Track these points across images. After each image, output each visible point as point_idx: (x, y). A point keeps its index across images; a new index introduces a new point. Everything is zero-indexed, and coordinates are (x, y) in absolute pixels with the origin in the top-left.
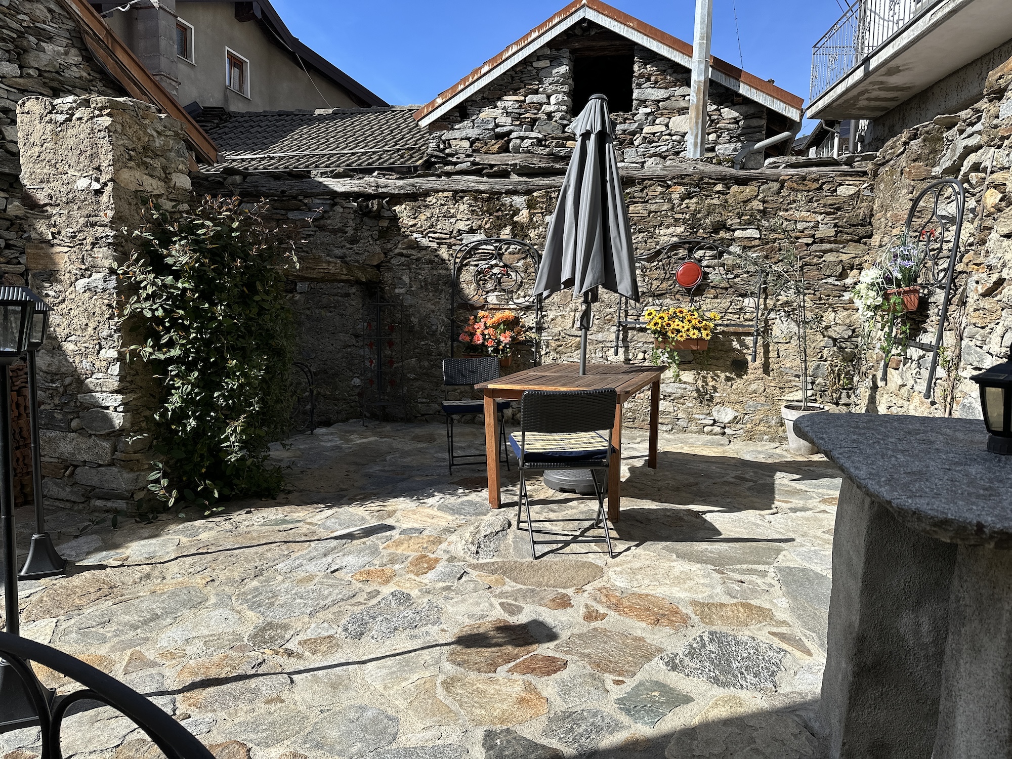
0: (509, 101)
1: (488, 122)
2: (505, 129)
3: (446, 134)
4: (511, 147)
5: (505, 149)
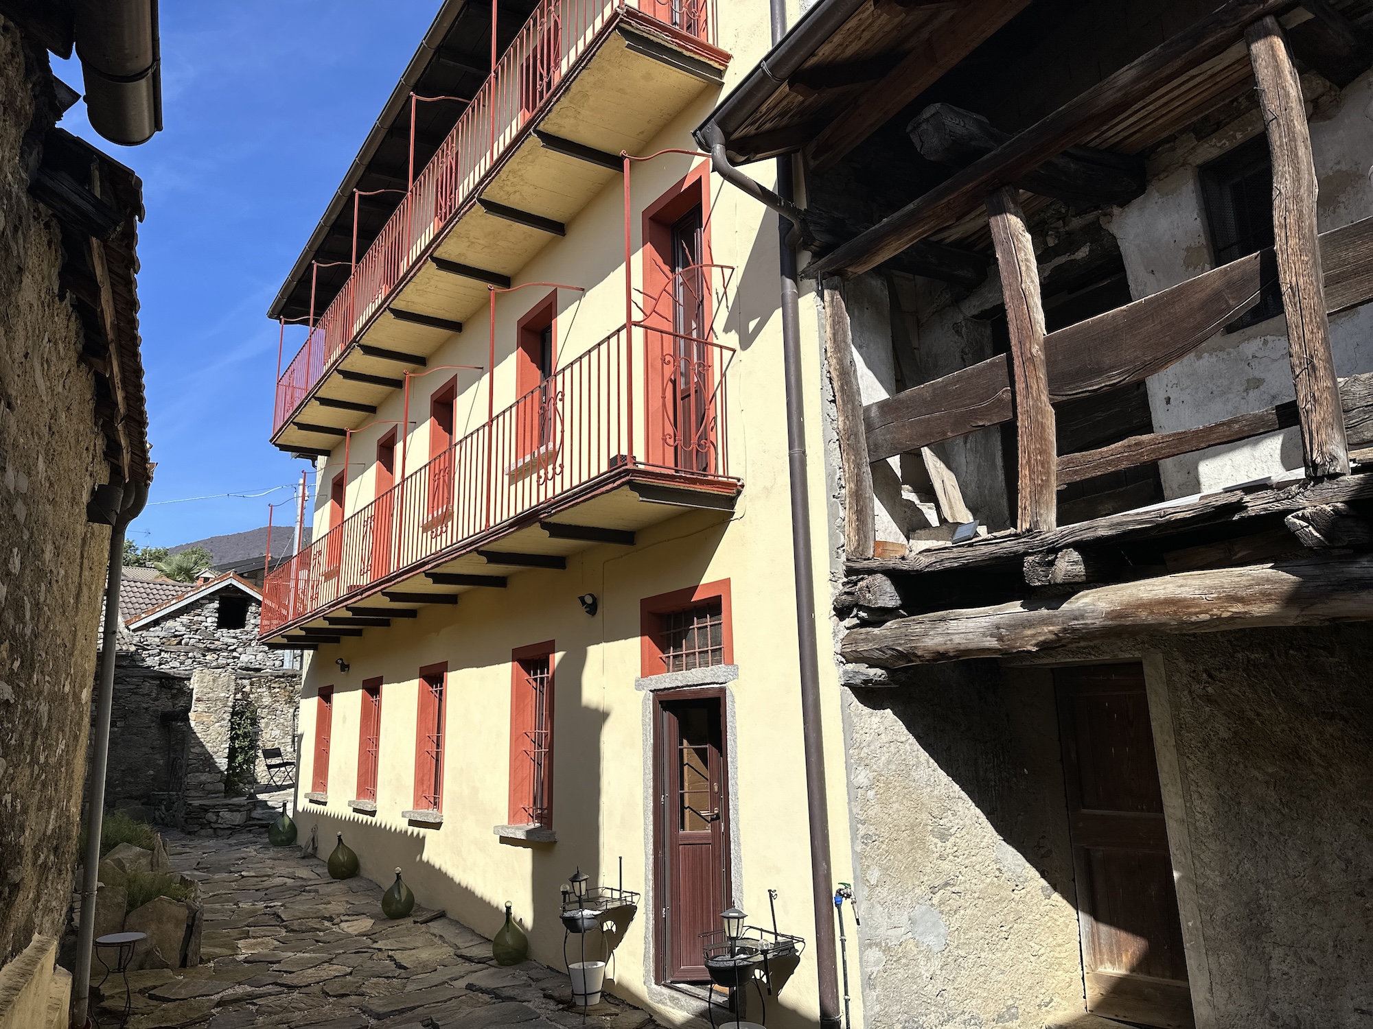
0: (185, 619)
1: (171, 629)
2: (181, 633)
3: (145, 633)
4: (183, 642)
5: (179, 643)
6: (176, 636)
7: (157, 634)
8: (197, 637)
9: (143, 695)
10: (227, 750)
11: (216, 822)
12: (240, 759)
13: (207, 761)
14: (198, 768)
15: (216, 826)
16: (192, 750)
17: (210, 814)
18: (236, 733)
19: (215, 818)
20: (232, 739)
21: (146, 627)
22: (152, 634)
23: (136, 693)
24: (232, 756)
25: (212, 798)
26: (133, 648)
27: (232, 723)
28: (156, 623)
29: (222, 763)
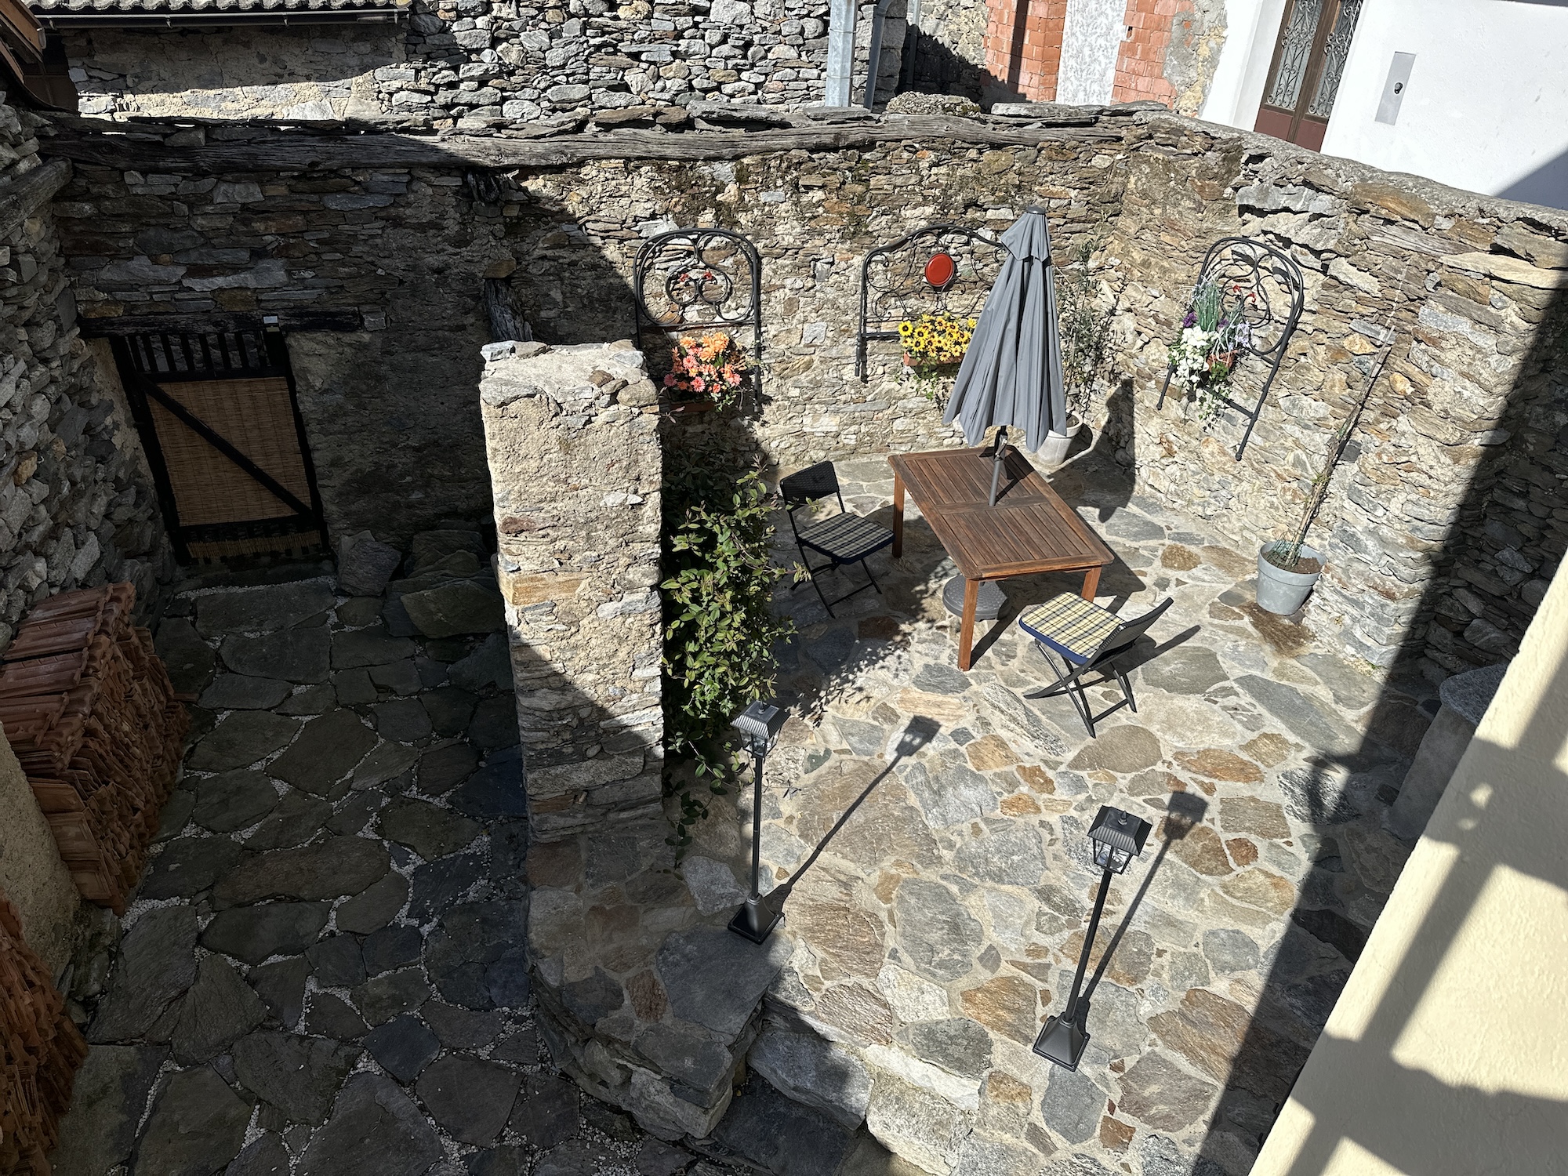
18: (683, 625)
27: (667, 597)
29: (644, 722)
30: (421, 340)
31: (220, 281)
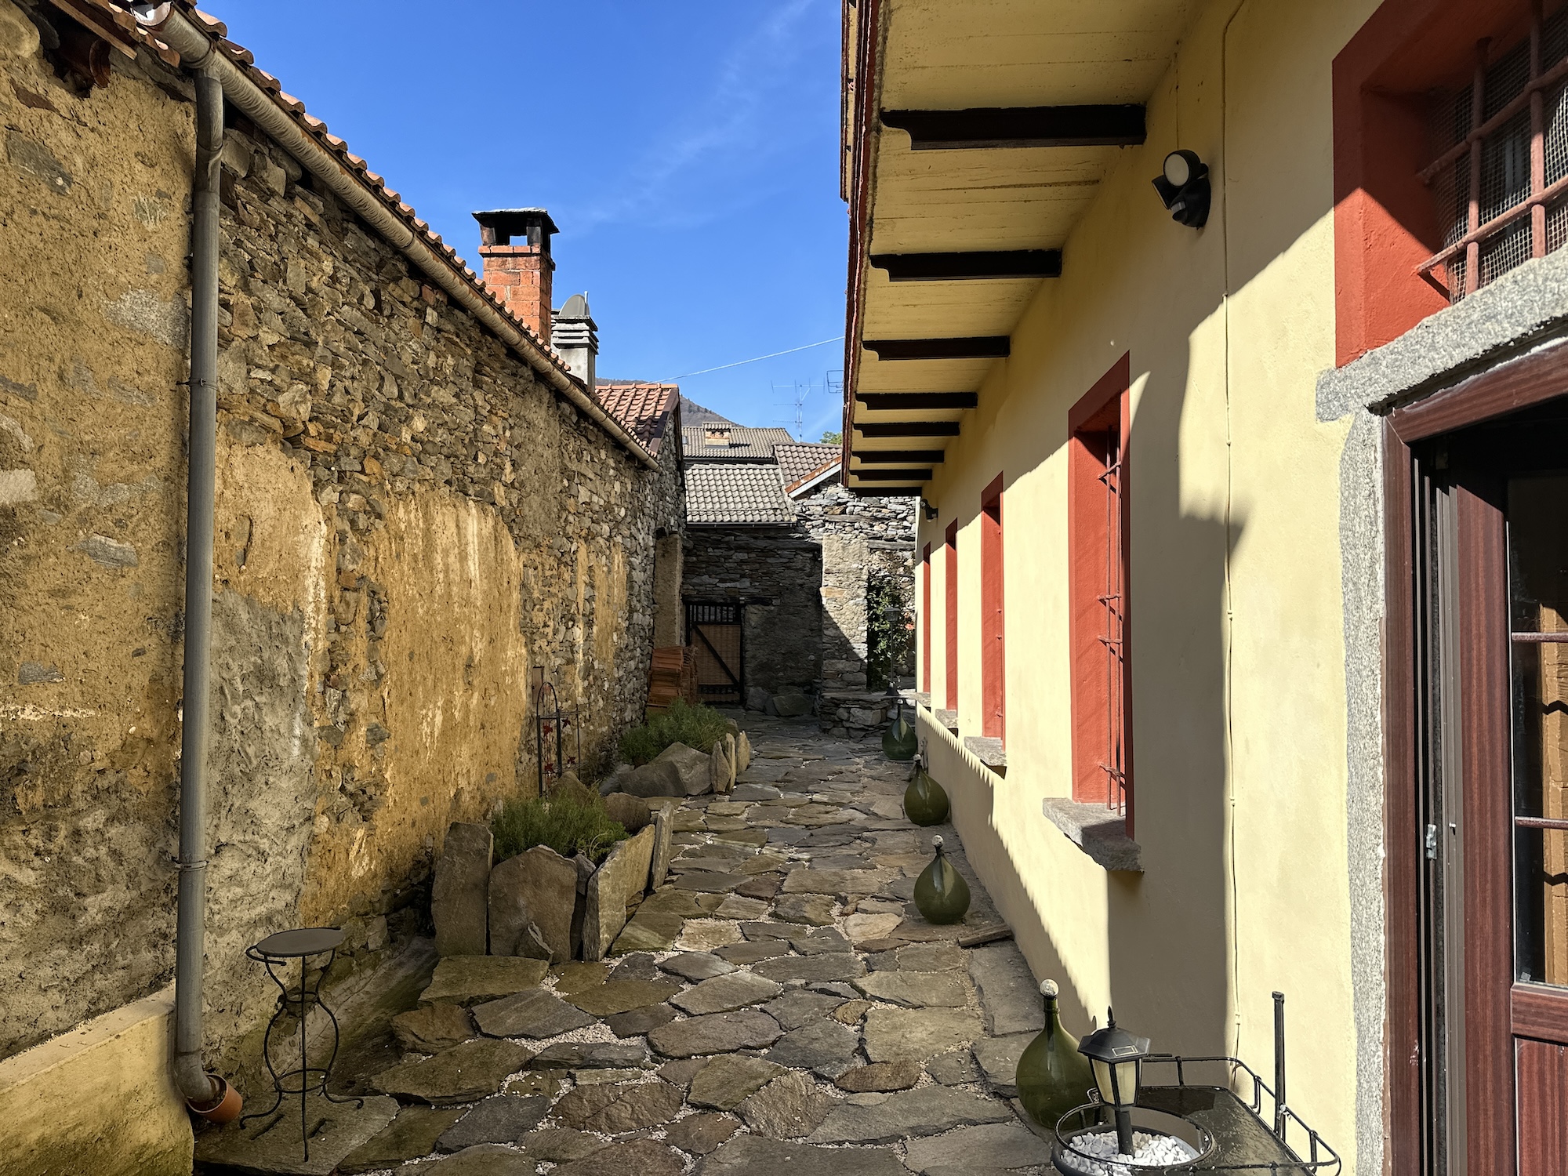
1: (833, 496)
2: (844, 500)
3: (806, 502)
4: (847, 510)
5: (843, 512)
6: (839, 504)
7: (818, 503)
8: (862, 504)
9: (797, 570)
10: (865, 634)
11: (848, 720)
12: (882, 645)
13: (843, 646)
14: (833, 653)
15: (848, 725)
16: (826, 632)
17: (841, 710)
18: (874, 613)
19: (846, 715)
20: (870, 620)
21: (807, 494)
22: (814, 502)
23: (789, 568)
24: (872, 639)
25: (852, 690)
26: (794, 519)
27: (869, 602)
28: (817, 489)
29: (861, 649)
30: (791, 610)
31: (728, 585)
